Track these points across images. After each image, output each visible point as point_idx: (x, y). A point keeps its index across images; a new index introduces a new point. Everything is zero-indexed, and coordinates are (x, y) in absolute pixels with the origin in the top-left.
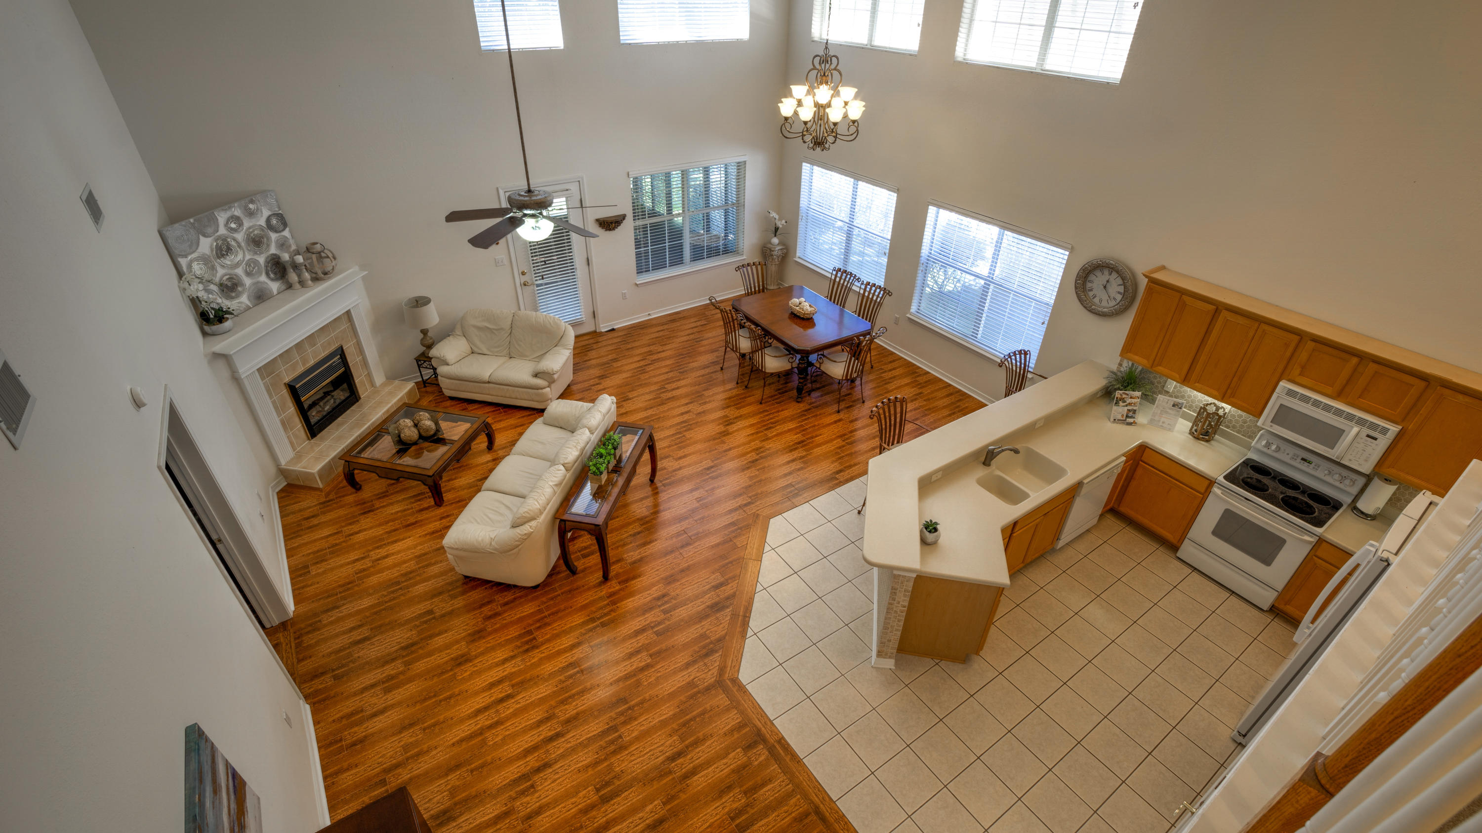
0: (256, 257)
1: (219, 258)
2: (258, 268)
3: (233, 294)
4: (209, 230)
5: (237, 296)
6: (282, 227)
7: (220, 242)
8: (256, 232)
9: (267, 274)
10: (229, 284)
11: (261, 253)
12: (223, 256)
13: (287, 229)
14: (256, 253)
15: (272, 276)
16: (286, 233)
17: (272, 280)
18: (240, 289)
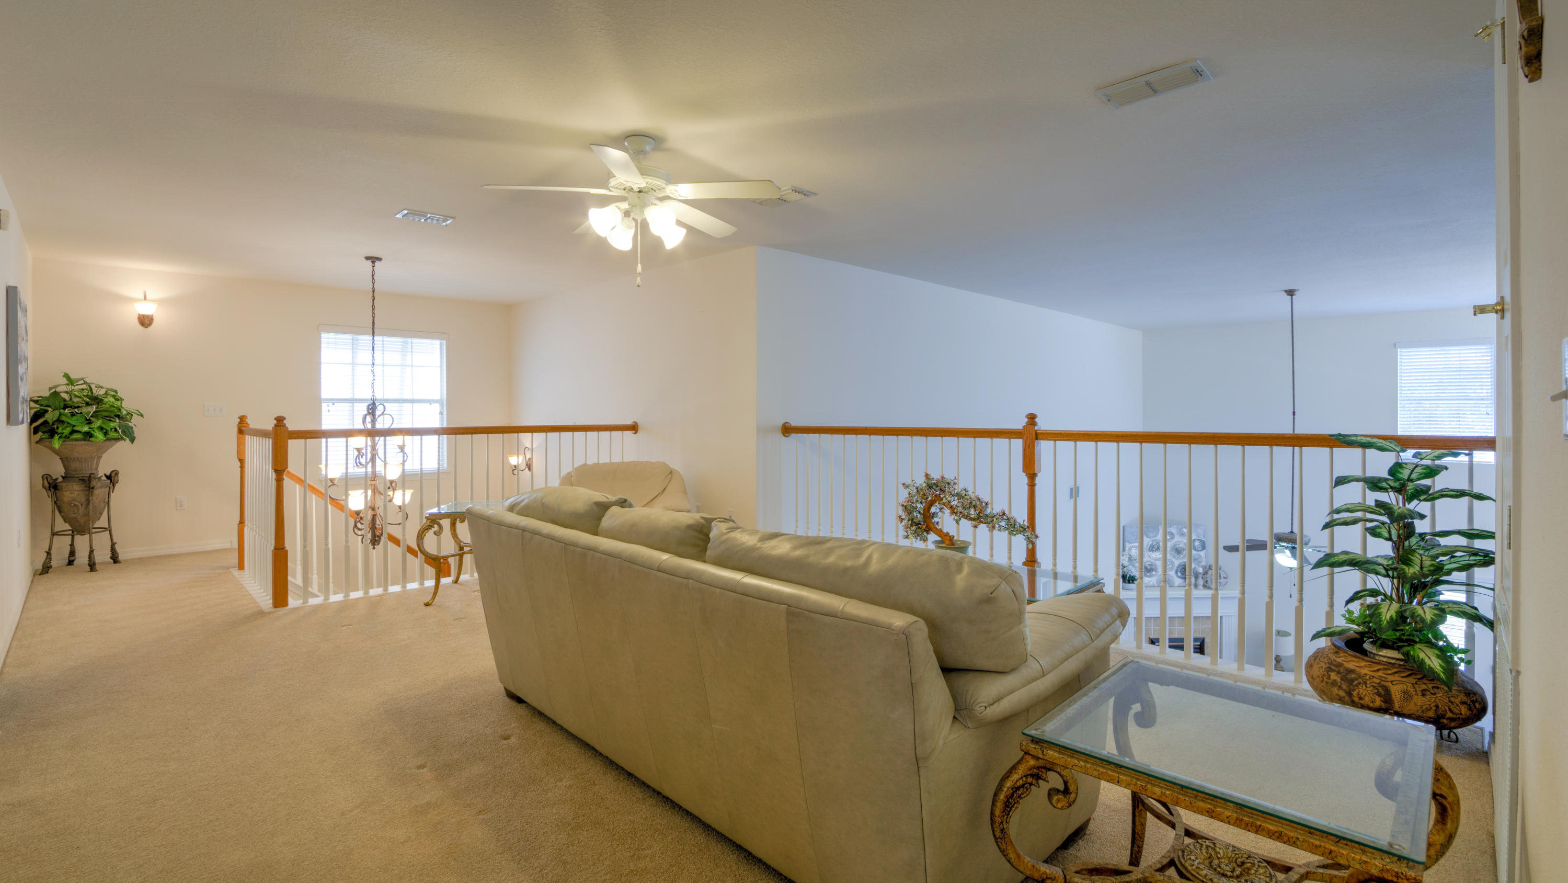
0: (1173, 559)
1: (1149, 551)
2: (1172, 567)
3: (1148, 574)
4: (1151, 535)
5: (1150, 576)
6: (1201, 549)
7: (1154, 543)
8: (1180, 545)
9: (1176, 572)
10: (1149, 567)
11: (1178, 559)
12: (1153, 551)
13: (1204, 551)
14: (1175, 558)
15: (1179, 574)
16: (1202, 553)
17: (1179, 577)
18: (1154, 573)
